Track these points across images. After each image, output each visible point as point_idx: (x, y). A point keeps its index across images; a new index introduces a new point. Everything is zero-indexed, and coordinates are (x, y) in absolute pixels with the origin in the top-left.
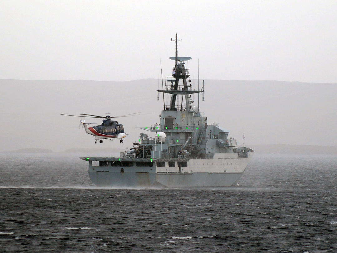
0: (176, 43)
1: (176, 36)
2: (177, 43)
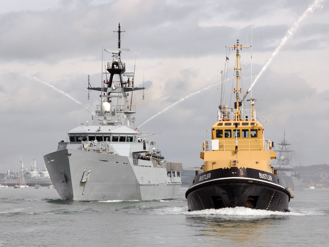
1: (119, 27)
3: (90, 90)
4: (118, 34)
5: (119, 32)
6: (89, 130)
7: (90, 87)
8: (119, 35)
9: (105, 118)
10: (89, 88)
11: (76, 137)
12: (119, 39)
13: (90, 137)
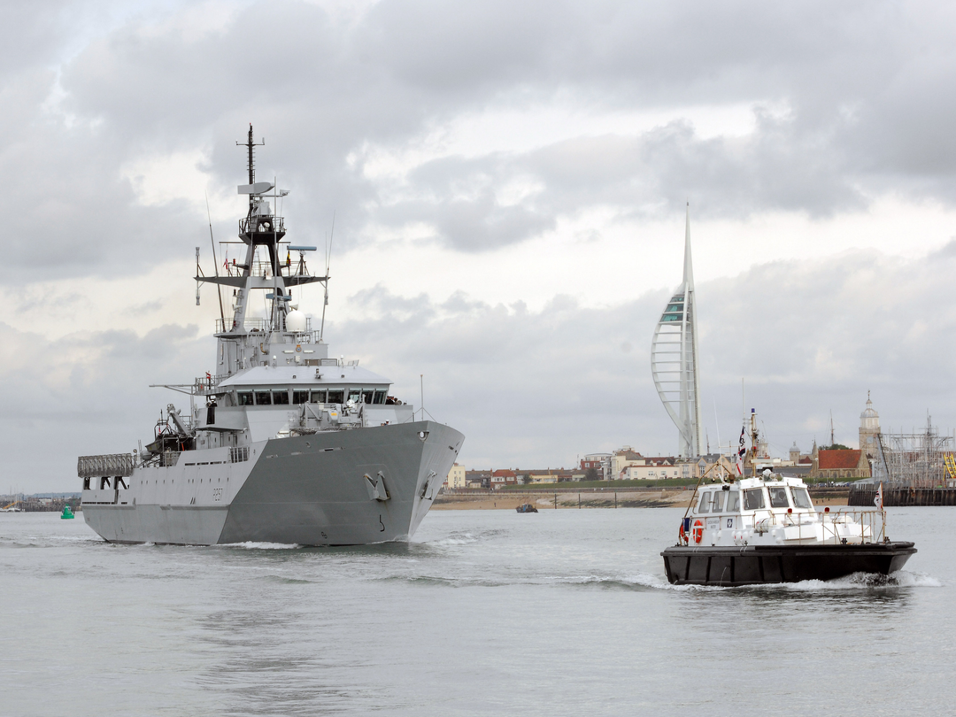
0: (250, 150)
1: (250, 133)
2: (253, 151)
3: (200, 282)
4: (248, 151)
5: (250, 145)
6: (294, 377)
7: (201, 276)
8: (251, 153)
9: (298, 349)
10: (198, 278)
11: (257, 393)
12: (251, 161)
13: (296, 394)
